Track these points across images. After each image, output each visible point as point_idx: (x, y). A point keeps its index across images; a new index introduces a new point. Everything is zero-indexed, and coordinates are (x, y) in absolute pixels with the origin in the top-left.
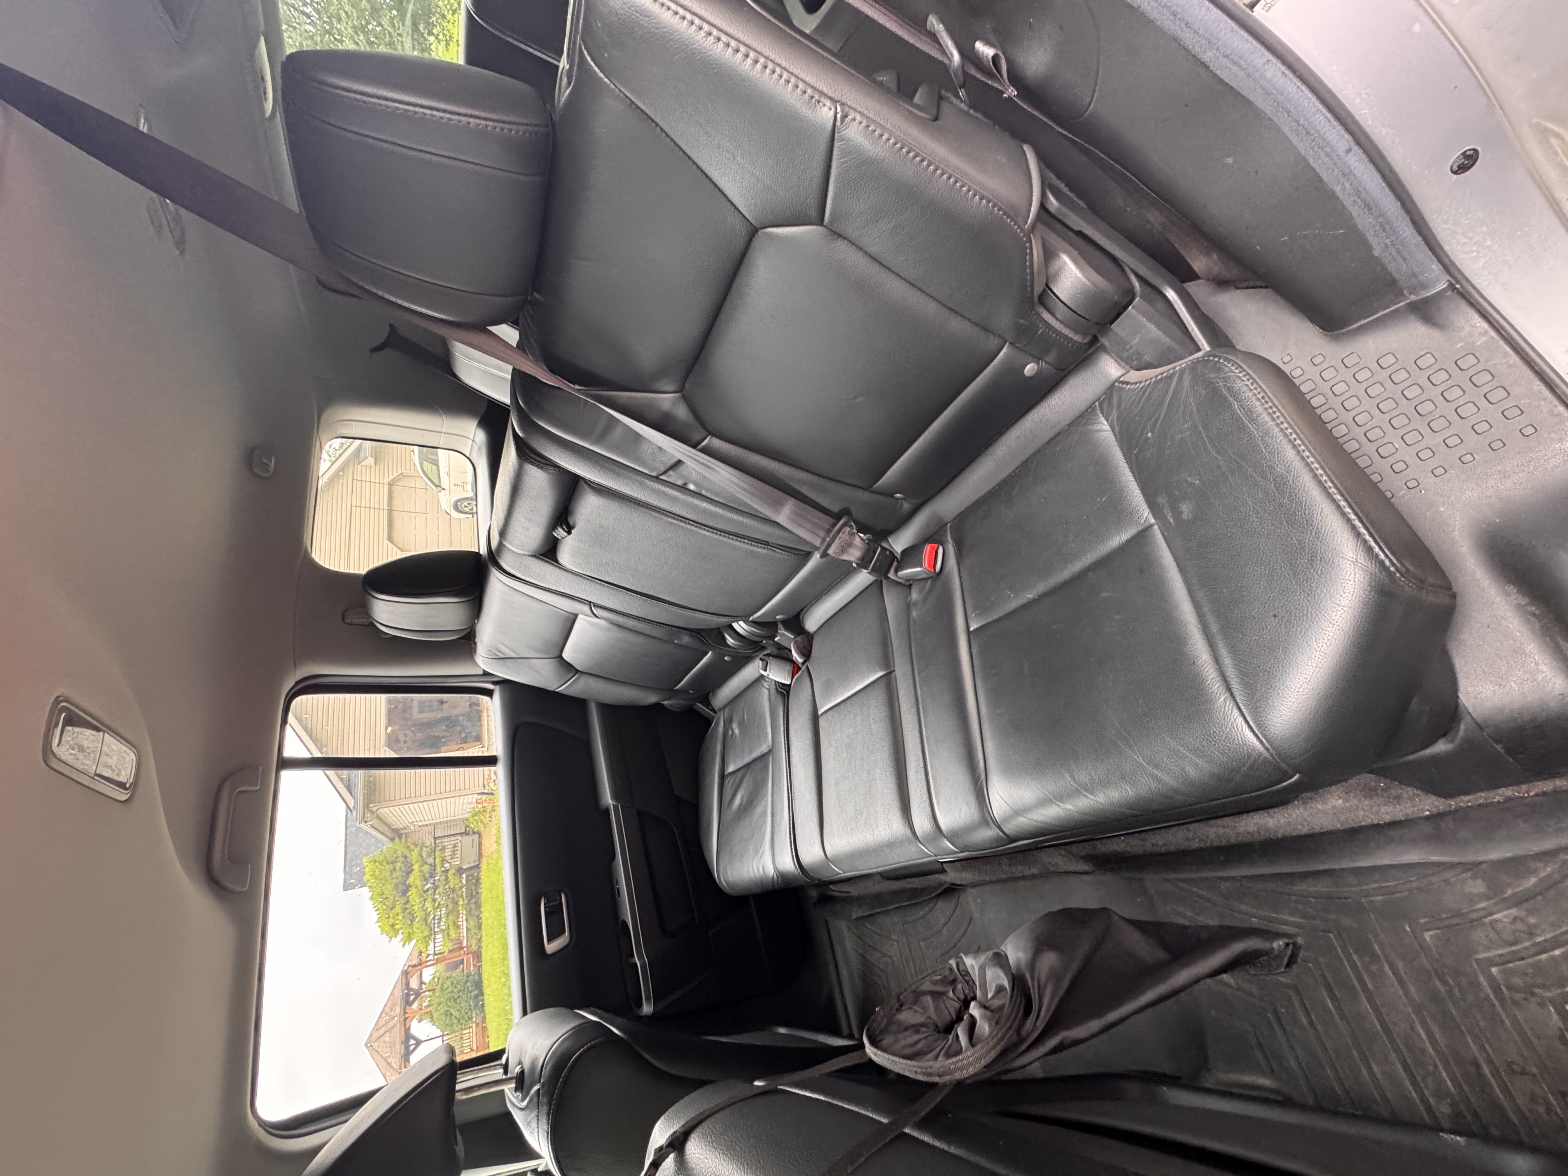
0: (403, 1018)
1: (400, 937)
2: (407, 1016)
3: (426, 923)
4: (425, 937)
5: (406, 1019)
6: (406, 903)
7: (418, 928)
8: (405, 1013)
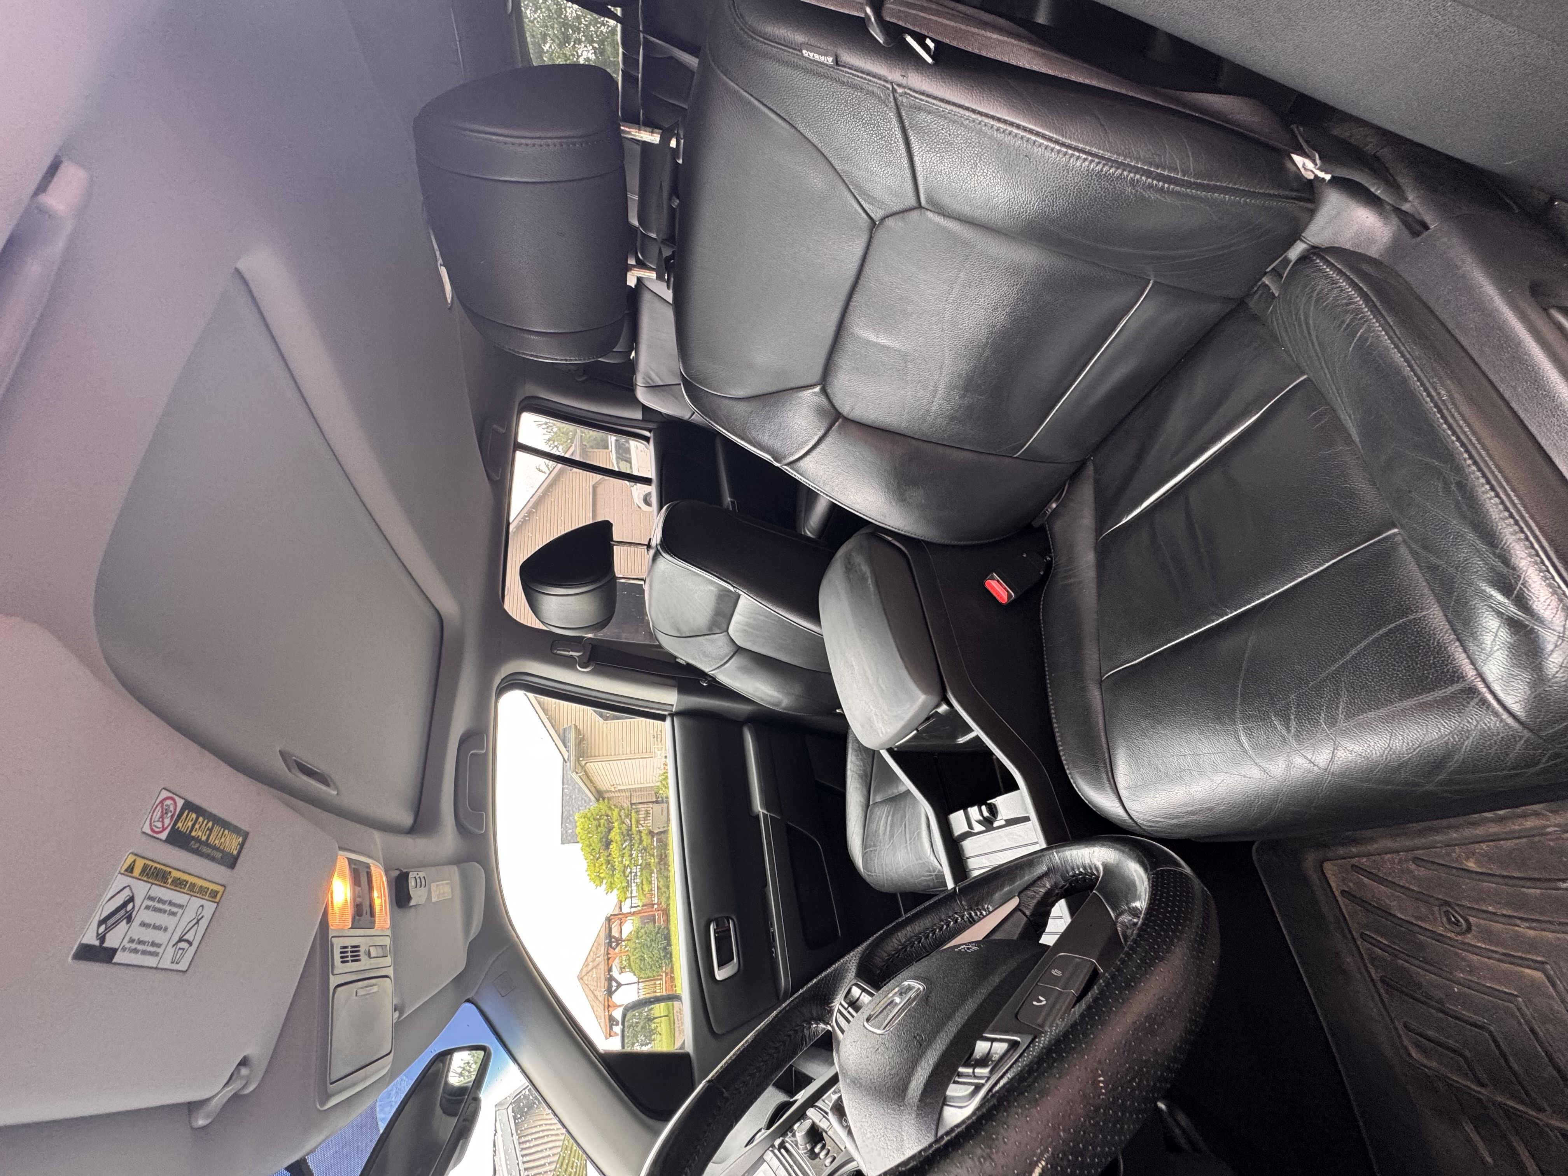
0: (606, 957)
1: (604, 886)
2: (610, 956)
3: (624, 875)
4: (623, 888)
5: (609, 959)
6: (608, 856)
7: (618, 879)
8: (608, 954)
